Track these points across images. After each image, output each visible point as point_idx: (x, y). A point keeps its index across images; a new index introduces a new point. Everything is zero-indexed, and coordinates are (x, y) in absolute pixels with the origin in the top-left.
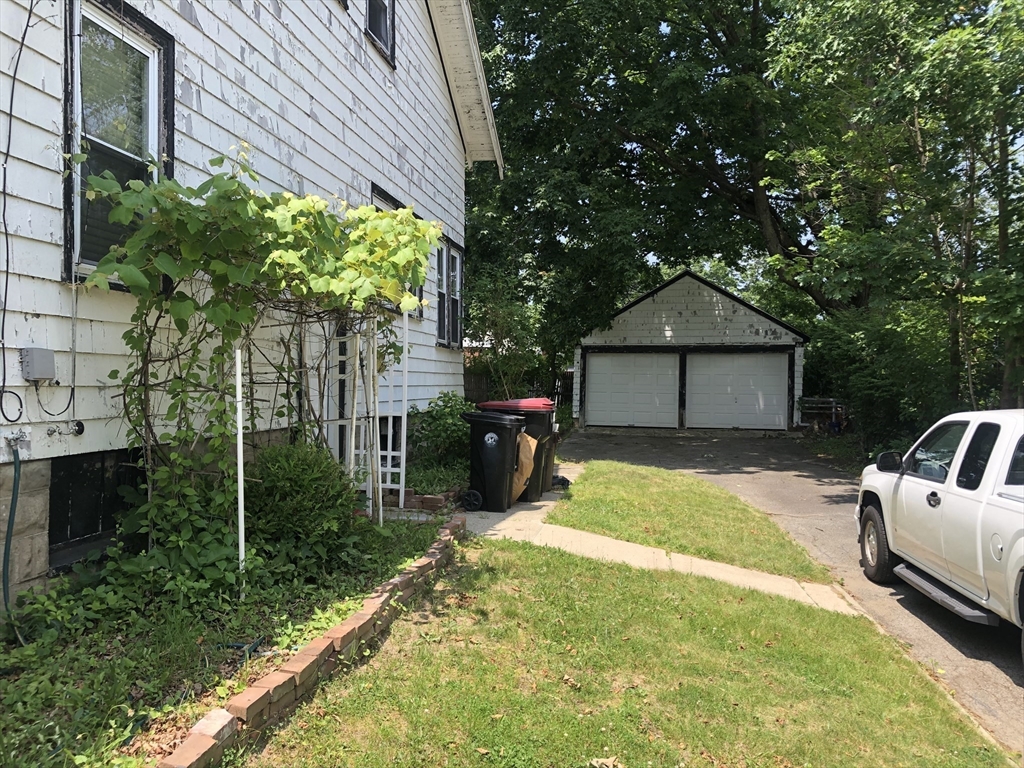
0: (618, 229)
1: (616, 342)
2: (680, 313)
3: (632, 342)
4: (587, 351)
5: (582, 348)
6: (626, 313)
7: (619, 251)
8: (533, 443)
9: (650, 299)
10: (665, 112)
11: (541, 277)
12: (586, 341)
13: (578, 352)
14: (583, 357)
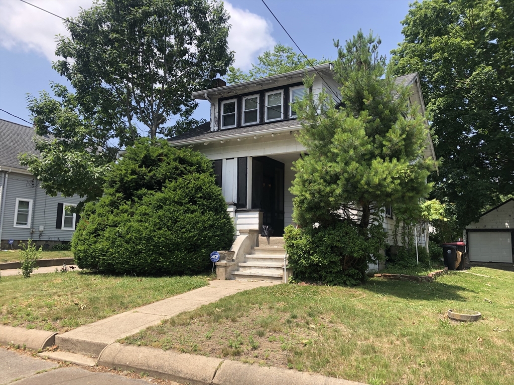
0: (480, 188)
1: (481, 227)
2: (510, 216)
3: (489, 227)
4: (468, 231)
5: (466, 230)
6: (485, 216)
7: (481, 195)
8: (461, 253)
9: (496, 210)
10: (496, 147)
11: (451, 205)
12: (468, 227)
13: (464, 232)
14: (467, 233)
